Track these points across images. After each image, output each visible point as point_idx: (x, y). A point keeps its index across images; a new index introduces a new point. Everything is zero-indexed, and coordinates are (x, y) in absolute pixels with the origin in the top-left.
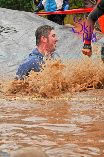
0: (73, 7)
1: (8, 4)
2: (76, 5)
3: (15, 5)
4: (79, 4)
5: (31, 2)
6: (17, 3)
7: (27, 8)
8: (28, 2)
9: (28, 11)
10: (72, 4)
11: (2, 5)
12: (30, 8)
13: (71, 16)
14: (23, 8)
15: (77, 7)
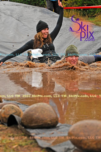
0: (74, 5)
1: (28, 1)
2: (76, 4)
3: (33, 2)
4: (79, 4)
6: (35, 1)
7: (41, 4)
8: (43, 1)
9: (42, 7)
10: (74, 3)
11: (24, 2)
12: (44, 5)
13: (73, 12)
14: (39, 5)
15: (77, 6)
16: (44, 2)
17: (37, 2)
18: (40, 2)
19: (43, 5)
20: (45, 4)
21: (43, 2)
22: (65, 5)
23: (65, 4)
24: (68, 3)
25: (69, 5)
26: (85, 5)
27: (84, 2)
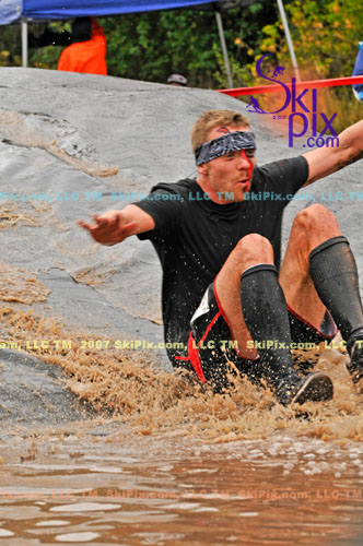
1: (127, 58)
5: (215, 46)
6: (163, 53)
7: (199, 69)
8: (204, 49)
16: (213, 58)
17: (176, 59)
18: (190, 58)
19: (209, 73)
20: (218, 68)
21: (206, 54)
22: (323, 61)
23: (324, 56)
24: (343, 49)
25: (344, 62)
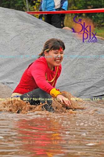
2: (75, 5)
3: (5, 2)
4: (79, 5)
9: (20, 10)
10: (71, 4)
13: (70, 18)
16: (23, 3)
17: (12, 2)
18: (16, 2)
19: (21, 7)
20: (24, 6)
21: (20, 2)
26: (89, 7)
27: (88, 3)
